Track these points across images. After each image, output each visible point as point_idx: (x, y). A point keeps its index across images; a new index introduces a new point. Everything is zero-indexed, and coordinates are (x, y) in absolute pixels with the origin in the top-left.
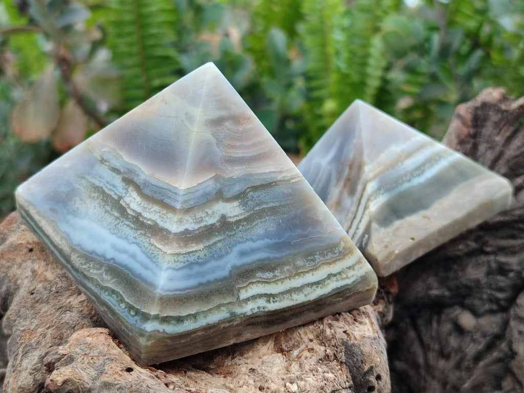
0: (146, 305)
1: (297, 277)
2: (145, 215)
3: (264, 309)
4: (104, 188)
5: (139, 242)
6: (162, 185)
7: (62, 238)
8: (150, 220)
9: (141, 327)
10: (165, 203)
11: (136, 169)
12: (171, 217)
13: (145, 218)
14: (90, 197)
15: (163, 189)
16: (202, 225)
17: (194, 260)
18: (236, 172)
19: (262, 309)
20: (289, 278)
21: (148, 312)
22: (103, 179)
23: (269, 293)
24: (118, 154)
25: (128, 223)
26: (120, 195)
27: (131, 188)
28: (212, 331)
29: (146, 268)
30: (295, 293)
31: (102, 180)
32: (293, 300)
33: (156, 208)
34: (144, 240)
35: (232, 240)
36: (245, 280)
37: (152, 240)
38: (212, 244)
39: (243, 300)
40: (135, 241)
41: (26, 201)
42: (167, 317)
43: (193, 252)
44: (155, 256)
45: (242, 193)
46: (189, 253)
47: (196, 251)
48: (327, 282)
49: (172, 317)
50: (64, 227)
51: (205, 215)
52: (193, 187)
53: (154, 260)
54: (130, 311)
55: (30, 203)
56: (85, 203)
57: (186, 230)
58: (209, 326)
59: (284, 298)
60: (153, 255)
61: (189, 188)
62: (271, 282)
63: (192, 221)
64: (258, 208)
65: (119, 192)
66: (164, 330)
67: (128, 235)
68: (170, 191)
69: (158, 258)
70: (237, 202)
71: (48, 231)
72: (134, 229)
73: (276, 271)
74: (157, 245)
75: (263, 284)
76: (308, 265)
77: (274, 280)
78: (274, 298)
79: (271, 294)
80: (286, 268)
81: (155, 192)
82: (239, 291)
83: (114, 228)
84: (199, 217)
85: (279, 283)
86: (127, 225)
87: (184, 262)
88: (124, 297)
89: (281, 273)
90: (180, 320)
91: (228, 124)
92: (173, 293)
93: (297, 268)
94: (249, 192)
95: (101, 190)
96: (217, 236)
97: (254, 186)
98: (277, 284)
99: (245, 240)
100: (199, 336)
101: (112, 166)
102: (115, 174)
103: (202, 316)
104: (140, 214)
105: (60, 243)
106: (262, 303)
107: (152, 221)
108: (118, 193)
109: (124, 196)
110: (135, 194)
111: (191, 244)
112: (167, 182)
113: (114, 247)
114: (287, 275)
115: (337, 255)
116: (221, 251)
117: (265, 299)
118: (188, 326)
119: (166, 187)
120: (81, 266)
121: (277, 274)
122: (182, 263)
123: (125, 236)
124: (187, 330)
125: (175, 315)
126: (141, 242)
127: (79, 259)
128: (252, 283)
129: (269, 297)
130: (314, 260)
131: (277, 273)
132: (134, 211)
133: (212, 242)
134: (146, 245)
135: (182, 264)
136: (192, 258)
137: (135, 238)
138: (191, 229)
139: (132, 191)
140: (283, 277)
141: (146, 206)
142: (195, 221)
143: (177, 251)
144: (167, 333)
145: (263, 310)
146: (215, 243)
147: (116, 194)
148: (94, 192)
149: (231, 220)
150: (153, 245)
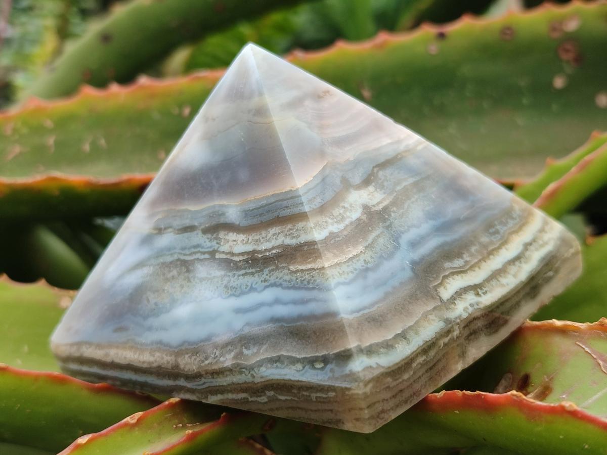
0: (334, 343)
1: (491, 257)
2: (263, 247)
3: (478, 305)
4: (182, 257)
5: (273, 281)
6: (265, 202)
7: (152, 352)
8: (273, 248)
9: (344, 373)
10: (281, 217)
11: (217, 209)
12: (302, 226)
13: (266, 250)
14: (167, 280)
15: (271, 204)
16: (347, 222)
17: (362, 266)
18: (349, 153)
19: (476, 307)
20: (484, 259)
21: (343, 349)
22: (175, 248)
23: (472, 285)
24: (179, 211)
25: (243, 272)
26: (211, 250)
27: (222, 234)
28: (432, 353)
29: (304, 302)
30: (501, 276)
31: (172, 252)
32: (503, 286)
33: (274, 230)
34: (281, 275)
35: (392, 232)
36: (435, 276)
37: (291, 267)
38: (372, 242)
39: (448, 300)
40: (266, 284)
41: (72, 345)
42: (371, 346)
43: (354, 257)
44: (308, 282)
45: (370, 175)
46: (351, 259)
47: (357, 255)
48: (527, 253)
49: (377, 344)
50: (149, 337)
51: (343, 209)
52: (310, 182)
53: (311, 286)
54: (313, 366)
55: (79, 344)
56: (164, 290)
57: (331, 233)
58: (428, 344)
59: (492, 286)
60: (305, 282)
61: (306, 184)
62: (467, 270)
63: (332, 221)
64: (398, 188)
65: (208, 248)
66: (377, 364)
67: (251, 285)
68: (283, 200)
69: (315, 280)
70: (370, 186)
71: (125, 358)
72: (257, 272)
73: (465, 256)
74: (304, 268)
75: (460, 276)
76: (494, 240)
77: (468, 267)
78: (481, 289)
79: (475, 285)
80: (473, 249)
81: (261, 215)
82: (436, 290)
83: (225, 290)
84: (338, 214)
85: (477, 269)
86: (243, 275)
87: (352, 272)
88: (294, 355)
89: (472, 255)
90: (388, 346)
91: (308, 103)
92: (361, 313)
93: (485, 246)
94: (378, 171)
95: (179, 263)
96: (371, 231)
97: (379, 164)
98: (474, 271)
99: (406, 228)
100: (420, 364)
101: (177, 228)
102: (189, 233)
103: (412, 333)
104: (254, 252)
105: (152, 359)
106: (471, 298)
107: (278, 247)
108: (207, 250)
109: (218, 248)
110: (232, 236)
111: (347, 248)
112: (271, 193)
113: (239, 311)
114: (480, 257)
115: (518, 220)
116: (388, 248)
117: (472, 292)
118: (403, 351)
119: (272, 200)
120: (203, 365)
121: (468, 259)
122: (350, 274)
123: (249, 288)
124: (404, 357)
125: (380, 341)
126: (278, 280)
127: (193, 358)
128: (445, 277)
129: (476, 288)
130: (497, 232)
131: (466, 257)
132: (242, 254)
133: (370, 240)
134: (287, 278)
135: (351, 276)
136: (359, 265)
137: (265, 281)
138: (336, 231)
139: (225, 235)
140: (476, 260)
141: (257, 237)
142: (335, 220)
143: (336, 261)
144: (383, 367)
145: (478, 307)
146: (374, 240)
147: (204, 253)
148: (170, 271)
149: (377, 208)
150: (297, 271)
